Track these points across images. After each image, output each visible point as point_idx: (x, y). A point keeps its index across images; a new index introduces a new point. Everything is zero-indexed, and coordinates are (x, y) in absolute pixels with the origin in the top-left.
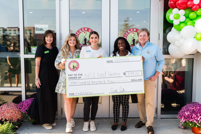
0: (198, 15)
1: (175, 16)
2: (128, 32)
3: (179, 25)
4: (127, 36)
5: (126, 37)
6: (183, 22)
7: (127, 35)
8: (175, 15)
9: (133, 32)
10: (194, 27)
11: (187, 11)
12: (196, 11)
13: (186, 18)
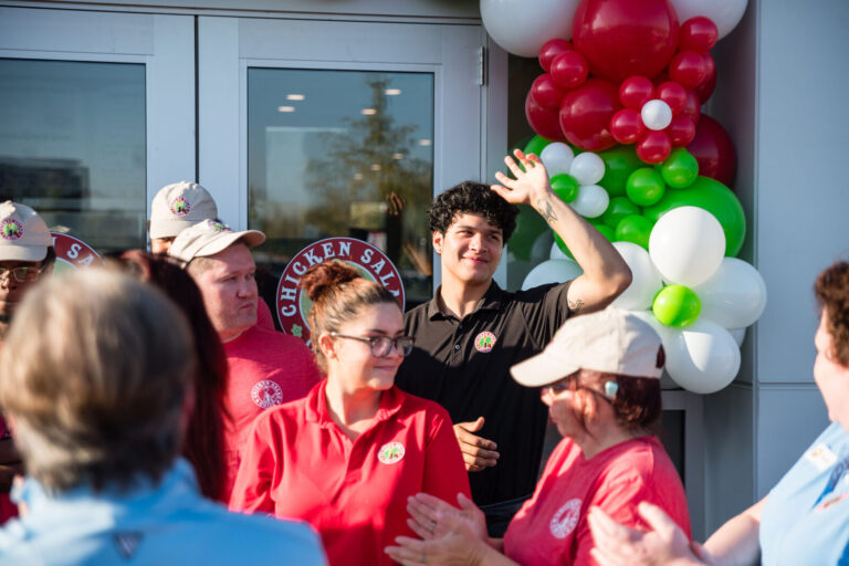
0: (669, 183)
2: (304, 261)
4: (297, 282)
6: (600, 220)
9: (337, 261)
10: (648, 250)
11: (616, 162)
12: (661, 163)
13: (612, 196)
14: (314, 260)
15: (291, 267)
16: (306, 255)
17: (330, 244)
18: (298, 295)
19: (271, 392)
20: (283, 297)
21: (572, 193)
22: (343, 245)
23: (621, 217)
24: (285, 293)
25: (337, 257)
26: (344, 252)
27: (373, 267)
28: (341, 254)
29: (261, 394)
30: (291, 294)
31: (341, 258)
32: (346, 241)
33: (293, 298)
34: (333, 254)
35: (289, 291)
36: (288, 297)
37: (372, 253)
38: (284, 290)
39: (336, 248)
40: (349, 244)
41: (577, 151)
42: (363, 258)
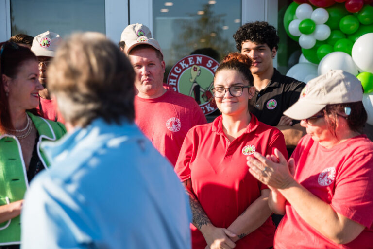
0: (362, 22)
1: (303, 26)
2: (180, 67)
3: (315, 49)
4: (177, 76)
5: (175, 81)
6: (326, 42)
7: (179, 74)
8: (302, 23)
9: (196, 66)
10: (351, 55)
11: (335, 12)
12: (357, 12)
13: (332, 30)
14: (184, 66)
15: (174, 69)
16: (181, 63)
17: (192, 58)
18: (177, 83)
19: (176, 123)
20: (170, 83)
21: (312, 28)
22: (198, 58)
23: (336, 40)
24: (171, 82)
25: (195, 64)
26: (199, 62)
27: (212, 69)
28: (197, 63)
29: (171, 125)
30: (174, 82)
31: (197, 65)
32: (200, 57)
33: (175, 84)
34: (194, 63)
35: (173, 80)
36: (172, 83)
37: (212, 62)
38: (170, 80)
39: (195, 60)
40: (201, 58)
41: (314, 7)
42: (207, 65)
